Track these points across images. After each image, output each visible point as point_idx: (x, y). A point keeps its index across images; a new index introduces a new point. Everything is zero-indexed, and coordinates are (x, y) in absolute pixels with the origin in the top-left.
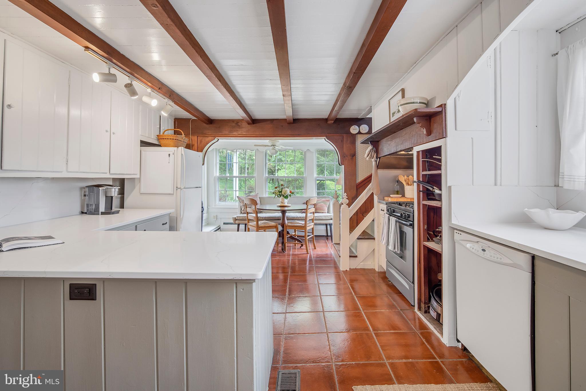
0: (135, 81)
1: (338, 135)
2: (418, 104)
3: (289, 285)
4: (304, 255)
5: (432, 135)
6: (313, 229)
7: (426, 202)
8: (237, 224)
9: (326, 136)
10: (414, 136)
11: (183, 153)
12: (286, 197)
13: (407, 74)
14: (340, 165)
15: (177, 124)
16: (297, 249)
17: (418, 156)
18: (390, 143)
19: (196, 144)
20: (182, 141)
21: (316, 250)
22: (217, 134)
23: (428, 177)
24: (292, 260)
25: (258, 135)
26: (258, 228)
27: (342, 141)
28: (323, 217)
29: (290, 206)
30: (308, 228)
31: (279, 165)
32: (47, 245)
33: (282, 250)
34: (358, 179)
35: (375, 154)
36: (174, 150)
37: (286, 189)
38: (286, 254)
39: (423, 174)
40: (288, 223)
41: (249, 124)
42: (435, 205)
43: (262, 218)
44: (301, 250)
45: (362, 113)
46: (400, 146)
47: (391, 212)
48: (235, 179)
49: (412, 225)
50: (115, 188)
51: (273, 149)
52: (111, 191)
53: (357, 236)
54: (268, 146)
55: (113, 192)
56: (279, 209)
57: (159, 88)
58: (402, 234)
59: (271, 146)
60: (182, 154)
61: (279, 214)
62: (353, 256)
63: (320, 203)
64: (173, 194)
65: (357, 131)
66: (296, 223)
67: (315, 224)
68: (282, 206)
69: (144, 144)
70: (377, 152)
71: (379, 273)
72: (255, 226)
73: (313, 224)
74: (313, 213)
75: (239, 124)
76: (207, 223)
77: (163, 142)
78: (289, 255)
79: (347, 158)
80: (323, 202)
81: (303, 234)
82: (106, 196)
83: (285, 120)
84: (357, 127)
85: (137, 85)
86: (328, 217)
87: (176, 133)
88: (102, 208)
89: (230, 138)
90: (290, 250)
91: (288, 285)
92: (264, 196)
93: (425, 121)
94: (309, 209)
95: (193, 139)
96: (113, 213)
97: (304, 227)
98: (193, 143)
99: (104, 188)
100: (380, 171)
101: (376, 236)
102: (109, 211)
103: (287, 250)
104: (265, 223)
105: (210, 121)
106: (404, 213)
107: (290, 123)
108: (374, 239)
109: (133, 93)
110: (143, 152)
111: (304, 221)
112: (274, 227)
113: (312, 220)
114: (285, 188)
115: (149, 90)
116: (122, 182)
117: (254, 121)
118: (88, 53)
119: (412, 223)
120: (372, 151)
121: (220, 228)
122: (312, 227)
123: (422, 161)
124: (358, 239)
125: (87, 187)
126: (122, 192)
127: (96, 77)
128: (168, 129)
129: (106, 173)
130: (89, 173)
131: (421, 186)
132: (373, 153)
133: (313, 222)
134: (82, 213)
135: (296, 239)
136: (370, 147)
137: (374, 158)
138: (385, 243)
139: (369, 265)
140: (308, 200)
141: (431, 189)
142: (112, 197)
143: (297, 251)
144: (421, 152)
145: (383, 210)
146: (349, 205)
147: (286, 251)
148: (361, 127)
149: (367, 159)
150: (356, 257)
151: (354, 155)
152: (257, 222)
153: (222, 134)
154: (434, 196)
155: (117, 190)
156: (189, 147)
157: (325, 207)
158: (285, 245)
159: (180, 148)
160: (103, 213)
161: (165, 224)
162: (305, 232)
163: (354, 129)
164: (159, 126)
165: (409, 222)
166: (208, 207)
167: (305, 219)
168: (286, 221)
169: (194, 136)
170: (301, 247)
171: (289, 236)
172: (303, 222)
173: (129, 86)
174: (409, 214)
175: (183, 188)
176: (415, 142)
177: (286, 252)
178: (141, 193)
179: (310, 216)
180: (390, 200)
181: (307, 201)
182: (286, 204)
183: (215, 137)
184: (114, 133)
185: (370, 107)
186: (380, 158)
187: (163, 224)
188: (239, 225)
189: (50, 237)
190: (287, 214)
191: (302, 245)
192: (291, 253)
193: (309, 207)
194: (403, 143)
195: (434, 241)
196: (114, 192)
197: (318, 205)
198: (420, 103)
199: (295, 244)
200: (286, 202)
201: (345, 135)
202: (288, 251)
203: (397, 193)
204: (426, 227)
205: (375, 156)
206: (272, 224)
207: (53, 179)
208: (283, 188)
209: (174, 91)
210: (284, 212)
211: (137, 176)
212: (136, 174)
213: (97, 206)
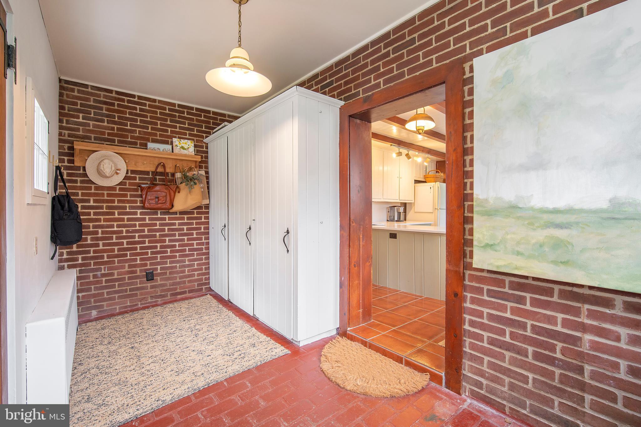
11: (439, 186)
15: (438, 166)
20: (439, 178)
36: (434, 185)
50: (402, 207)
52: (400, 209)
57: (422, 151)
60: (438, 187)
64: (433, 213)
69: (417, 182)
77: (427, 179)
82: (398, 212)
85: (411, 152)
87: (437, 172)
88: (396, 219)
96: (401, 221)
99: (397, 208)
102: (399, 220)
109: (409, 157)
110: (416, 187)
115: (417, 153)
116: (405, 205)
125: (389, 207)
126: (405, 211)
127: (394, 155)
128: (432, 170)
129: (397, 199)
130: (391, 199)
134: (388, 221)
142: (400, 212)
155: (403, 209)
159: (437, 183)
160: (396, 221)
164: (425, 170)
173: (407, 155)
175: (439, 209)
178: (415, 212)
184: (401, 178)
196: (401, 210)
207: (377, 202)
209: (431, 149)
211: (413, 202)
212: (412, 200)
213: (394, 217)
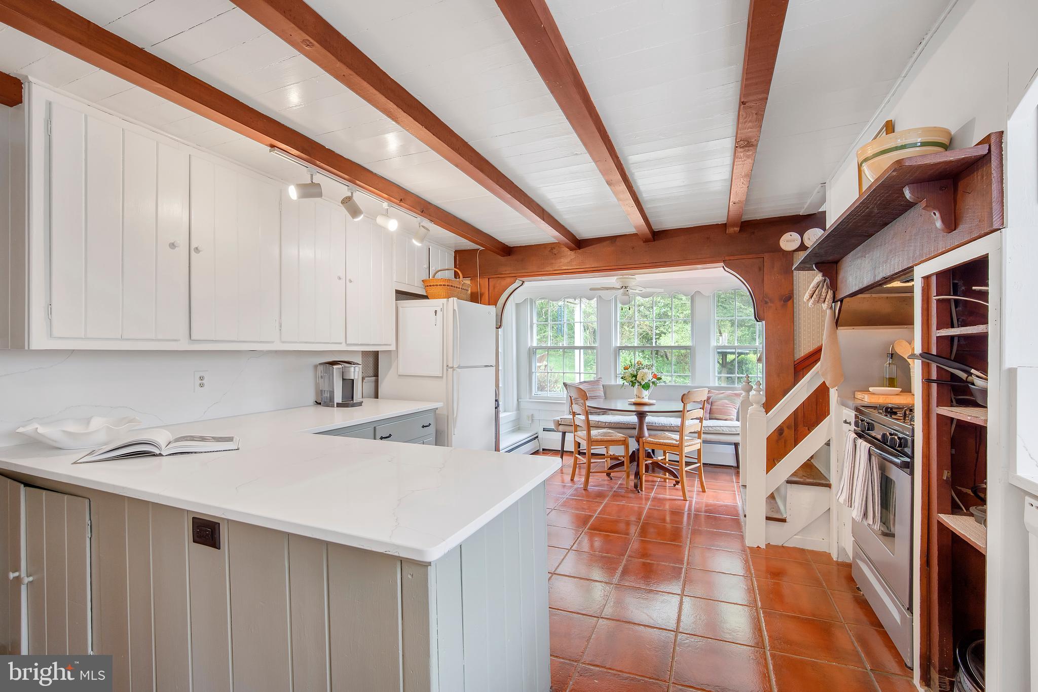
0: (357, 192)
1: (750, 256)
2: (918, 149)
3: (627, 561)
4: (676, 502)
5: (961, 228)
6: (699, 451)
7: (946, 411)
8: (560, 432)
9: (724, 261)
10: (913, 237)
11: (456, 308)
12: (646, 387)
13: (902, 81)
14: (757, 321)
15: (459, 261)
16: (667, 488)
17: (926, 290)
18: (861, 264)
19: (487, 293)
20: (459, 288)
21: (705, 494)
22: (519, 272)
23: (958, 345)
24: (649, 509)
25: (586, 270)
26: (590, 441)
27: (761, 269)
28: (725, 429)
29: (654, 404)
30: (686, 450)
31: (664, 326)
32: (223, 449)
33: (636, 486)
34: (800, 351)
35: (830, 293)
36: (443, 304)
37: (646, 370)
38: (644, 496)
39: (938, 335)
40: (650, 435)
41: (571, 249)
42: (968, 419)
43: (604, 424)
44: (675, 491)
45: (806, 203)
46: (883, 266)
47: (864, 431)
48: (577, 351)
49: (908, 467)
50: (354, 366)
51: (625, 294)
52: (349, 372)
53: (786, 475)
54: (613, 288)
55: (353, 373)
56: (633, 408)
57: (401, 200)
58: (886, 486)
59: (619, 289)
60: (454, 310)
61: (633, 419)
62: (775, 519)
63: (721, 399)
64: (442, 377)
65: (797, 244)
66: (664, 438)
67: (705, 442)
68: (638, 402)
69: (402, 295)
70: (834, 286)
71: (839, 564)
72: (585, 438)
73: (699, 441)
74: (701, 419)
75: (555, 251)
76: (517, 427)
77: (432, 290)
78: (647, 499)
79: (772, 305)
80: (728, 397)
81: (677, 458)
82: (343, 379)
83: (635, 235)
84: (795, 236)
85: (362, 197)
86: (736, 428)
87: (456, 275)
88: (338, 398)
89: (540, 278)
90: (653, 488)
91: (625, 560)
92: (613, 383)
93: (940, 192)
94: (688, 411)
95: (481, 282)
96: (353, 405)
97: (678, 447)
98: (483, 291)
99: (340, 366)
100: (845, 333)
101: (833, 480)
102: (347, 402)
103: (645, 488)
104: (605, 434)
105: (507, 251)
106: (891, 434)
107: (646, 241)
108: (829, 486)
109: (355, 211)
110: (400, 310)
111: (679, 433)
112: (621, 443)
113: (699, 433)
114: (643, 368)
115: (385, 205)
116: (375, 357)
117: (579, 244)
118: (276, 154)
119: (908, 460)
120: (821, 285)
121: (537, 437)
122: (698, 446)
123: (938, 301)
124: (788, 482)
125: (321, 364)
126: (375, 373)
127: (293, 192)
128: (442, 268)
129: (341, 343)
130: (313, 343)
131: (934, 367)
132: (824, 290)
133: (699, 437)
134: (318, 403)
135: (666, 470)
136: (818, 277)
137: (826, 302)
138: (845, 501)
139: (815, 542)
140: (686, 393)
141: (963, 375)
142: (353, 380)
143: (668, 493)
144: (934, 279)
145: (848, 423)
146: (768, 406)
147: (643, 490)
148: (806, 236)
149: (810, 304)
150: (784, 521)
151: (788, 298)
152: (588, 430)
153: (526, 271)
154: (971, 394)
155: (364, 369)
156: (475, 298)
157: (729, 408)
158: (641, 479)
159: (451, 299)
160: (339, 405)
161: (427, 426)
162: (681, 455)
163: (789, 241)
164: (426, 266)
165: (901, 456)
166: (519, 400)
167: (680, 430)
168: (646, 433)
169: (484, 278)
170: (675, 485)
171: (651, 462)
172: (676, 436)
173: (347, 201)
174: (902, 438)
175: (457, 368)
176: (918, 253)
177: (643, 493)
178: (401, 376)
179: (691, 426)
180: (867, 399)
181: (684, 395)
182: (646, 400)
183: (516, 277)
184: (351, 281)
185: (820, 185)
186: (842, 300)
187: (423, 427)
188: (564, 434)
189: (230, 439)
190: (649, 419)
191: (677, 483)
192: (652, 495)
193: (689, 407)
194: (888, 259)
195: (972, 515)
196: (359, 372)
197: (716, 404)
198: (924, 144)
199: (665, 479)
200: (646, 396)
201: (766, 256)
202: (646, 491)
203: (891, 382)
204: (946, 475)
205: (828, 297)
206: (618, 435)
207: (276, 352)
208: (639, 369)
209: (430, 203)
210: (641, 415)
211: (393, 348)
212: (390, 345)
213: (332, 393)
